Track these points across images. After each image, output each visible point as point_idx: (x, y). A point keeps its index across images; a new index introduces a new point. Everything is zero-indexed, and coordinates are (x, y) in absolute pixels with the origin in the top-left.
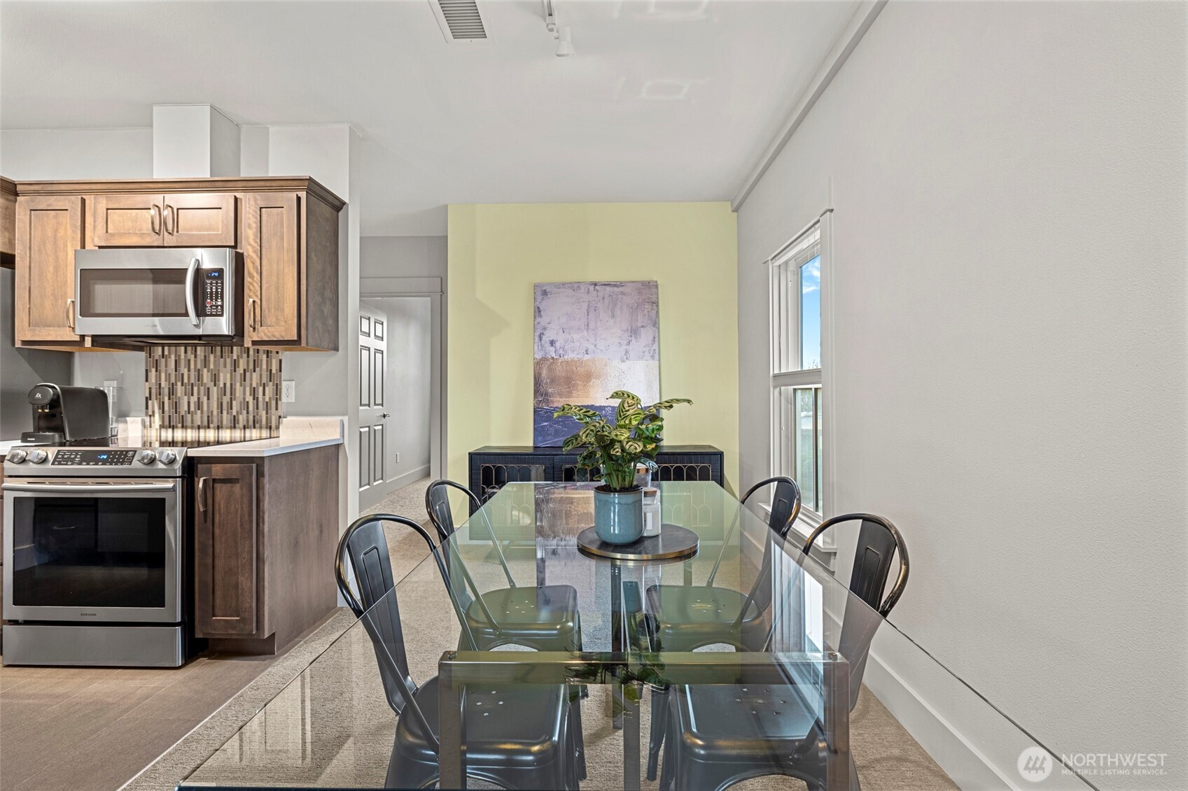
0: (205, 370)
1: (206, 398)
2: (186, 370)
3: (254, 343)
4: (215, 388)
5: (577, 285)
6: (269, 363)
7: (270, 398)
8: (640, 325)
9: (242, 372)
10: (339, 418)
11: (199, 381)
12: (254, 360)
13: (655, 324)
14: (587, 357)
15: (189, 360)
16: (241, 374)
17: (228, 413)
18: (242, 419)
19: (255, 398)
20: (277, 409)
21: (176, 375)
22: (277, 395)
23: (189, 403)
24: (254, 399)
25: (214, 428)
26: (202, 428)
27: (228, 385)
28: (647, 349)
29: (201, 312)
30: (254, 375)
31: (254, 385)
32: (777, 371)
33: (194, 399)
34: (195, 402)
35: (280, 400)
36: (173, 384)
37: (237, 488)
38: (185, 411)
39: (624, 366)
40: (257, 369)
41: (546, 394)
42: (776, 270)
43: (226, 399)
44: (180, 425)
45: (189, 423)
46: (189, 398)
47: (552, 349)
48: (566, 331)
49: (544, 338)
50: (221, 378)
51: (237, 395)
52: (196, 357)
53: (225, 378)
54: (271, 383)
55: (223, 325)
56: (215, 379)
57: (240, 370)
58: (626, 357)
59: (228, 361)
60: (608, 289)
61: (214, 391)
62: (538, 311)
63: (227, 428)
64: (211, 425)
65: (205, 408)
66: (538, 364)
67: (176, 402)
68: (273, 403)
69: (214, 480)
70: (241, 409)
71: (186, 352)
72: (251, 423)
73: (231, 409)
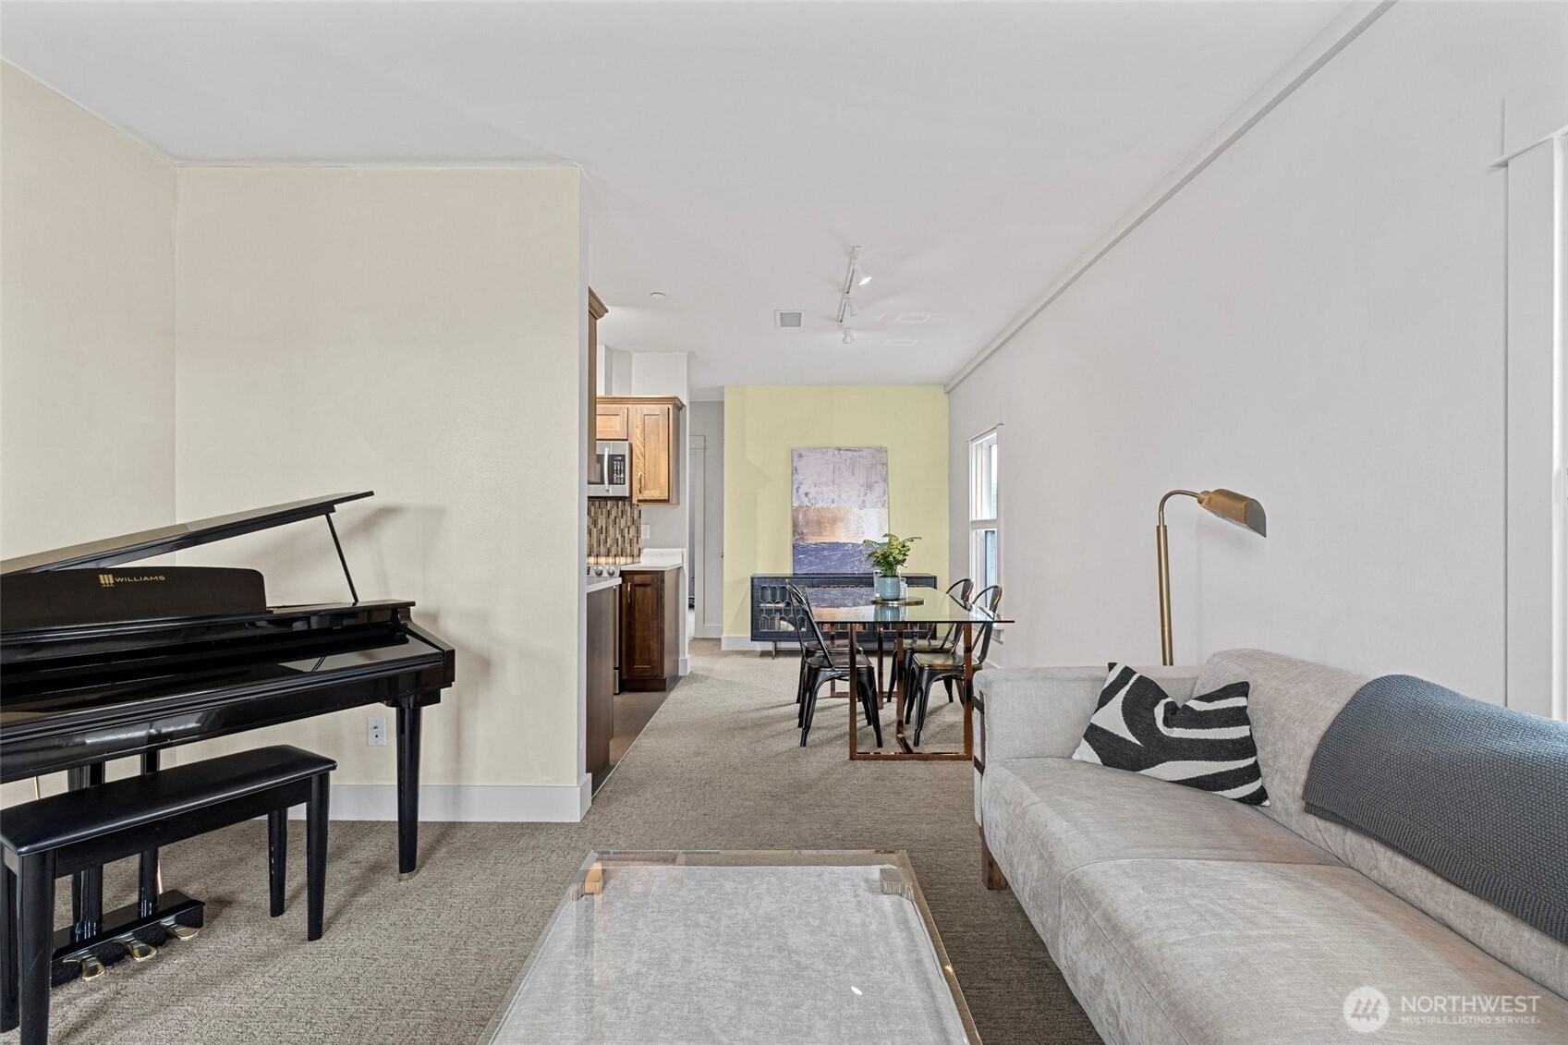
3: (639, 501)
5: (825, 450)
6: (632, 513)
7: (633, 536)
8: (873, 481)
10: (681, 550)
13: (885, 480)
14: (833, 505)
17: (604, 546)
18: (613, 550)
19: (623, 536)
20: (637, 543)
22: (638, 534)
28: (879, 500)
29: (611, 482)
30: (622, 520)
31: (622, 527)
32: (974, 519)
35: (640, 537)
37: (649, 589)
39: (862, 513)
40: (624, 517)
41: (802, 534)
42: (974, 448)
47: (807, 499)
48: (818, 485)
49: (800, 490)
51: (610, 533)
53: (602, 522)
54: (633, 526)
55: (623, 491)
57: (612, 517)
58: (863, 506)
59: (604, 510)
60: (849, 453)
62: (794, 470)
66: (795, 511)
68: (635, 539)
69: (636, 585)
70: (613, 544)
72: (620, 553)
73: (606, 543)
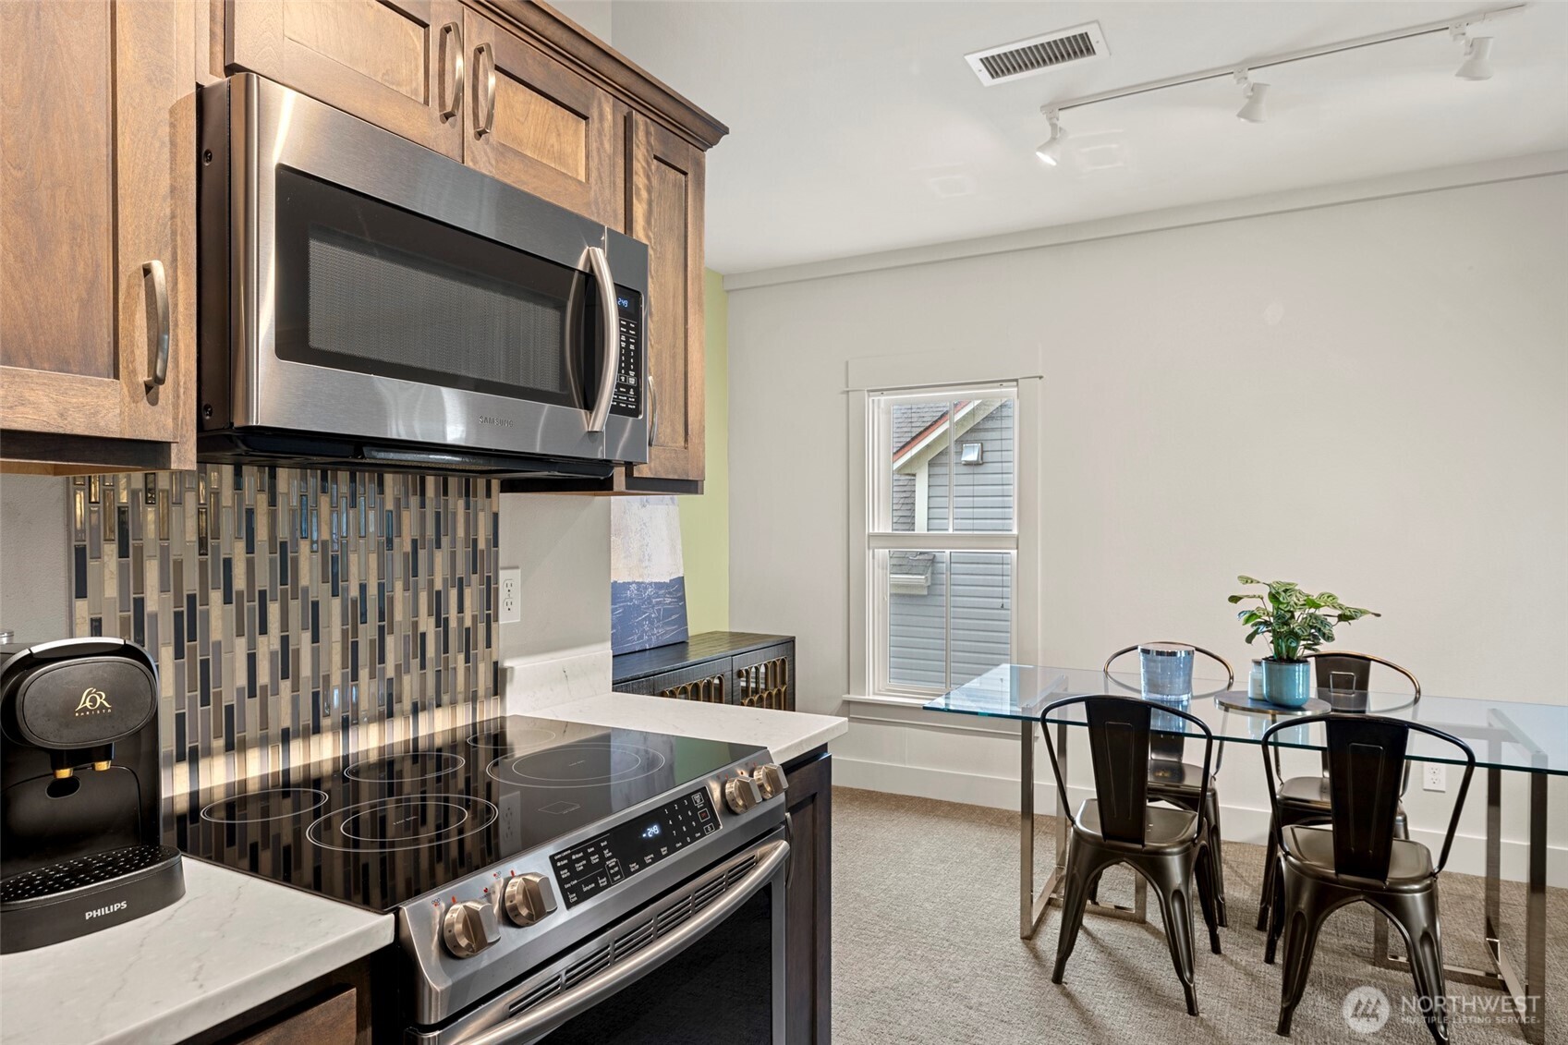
0: (304, 547)
1: (307, 636)
2: (240, 546)
4: (336, 602)
6: (471, 524)
7: (474, 618)
9: (408, 548)
11: (284, 582)
12: (438, 514)
15: (250, 513)
16: (406, 554)
17: (372, 676)
18: (409, 688)
20: (489, 645)
21: (203, 565)
22: (489, 609)
23: (252, 659)
24: (438, 625)
25: (333, 729)
26: (297, 736)
27: (373, 591)
30: (437, 557)
31: (438, 586)
33: (268, 645)
34: (273, 654)
35: (497, 620)
36: (192, 598)
38: (240, 691)
40: (445, 541)
43: (367, 632)
44: (219, 743)
45: (252, 729)
46: (252, 644)
50: (354, 570)
51: (398, 616)
52: (273, 502)
54: (475, 578)
56: (334, 574)
61: (333, 612)
63: (370, 721)
64: (325, 722)
65: (306, 670)
67: (205, 663)
68: (482, 627)
70: (407, 657)
71: (238, 486)
73: (382, 660)
